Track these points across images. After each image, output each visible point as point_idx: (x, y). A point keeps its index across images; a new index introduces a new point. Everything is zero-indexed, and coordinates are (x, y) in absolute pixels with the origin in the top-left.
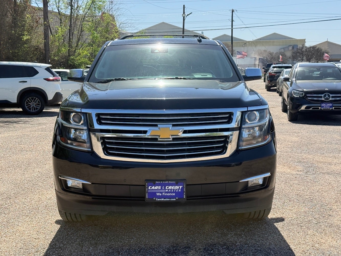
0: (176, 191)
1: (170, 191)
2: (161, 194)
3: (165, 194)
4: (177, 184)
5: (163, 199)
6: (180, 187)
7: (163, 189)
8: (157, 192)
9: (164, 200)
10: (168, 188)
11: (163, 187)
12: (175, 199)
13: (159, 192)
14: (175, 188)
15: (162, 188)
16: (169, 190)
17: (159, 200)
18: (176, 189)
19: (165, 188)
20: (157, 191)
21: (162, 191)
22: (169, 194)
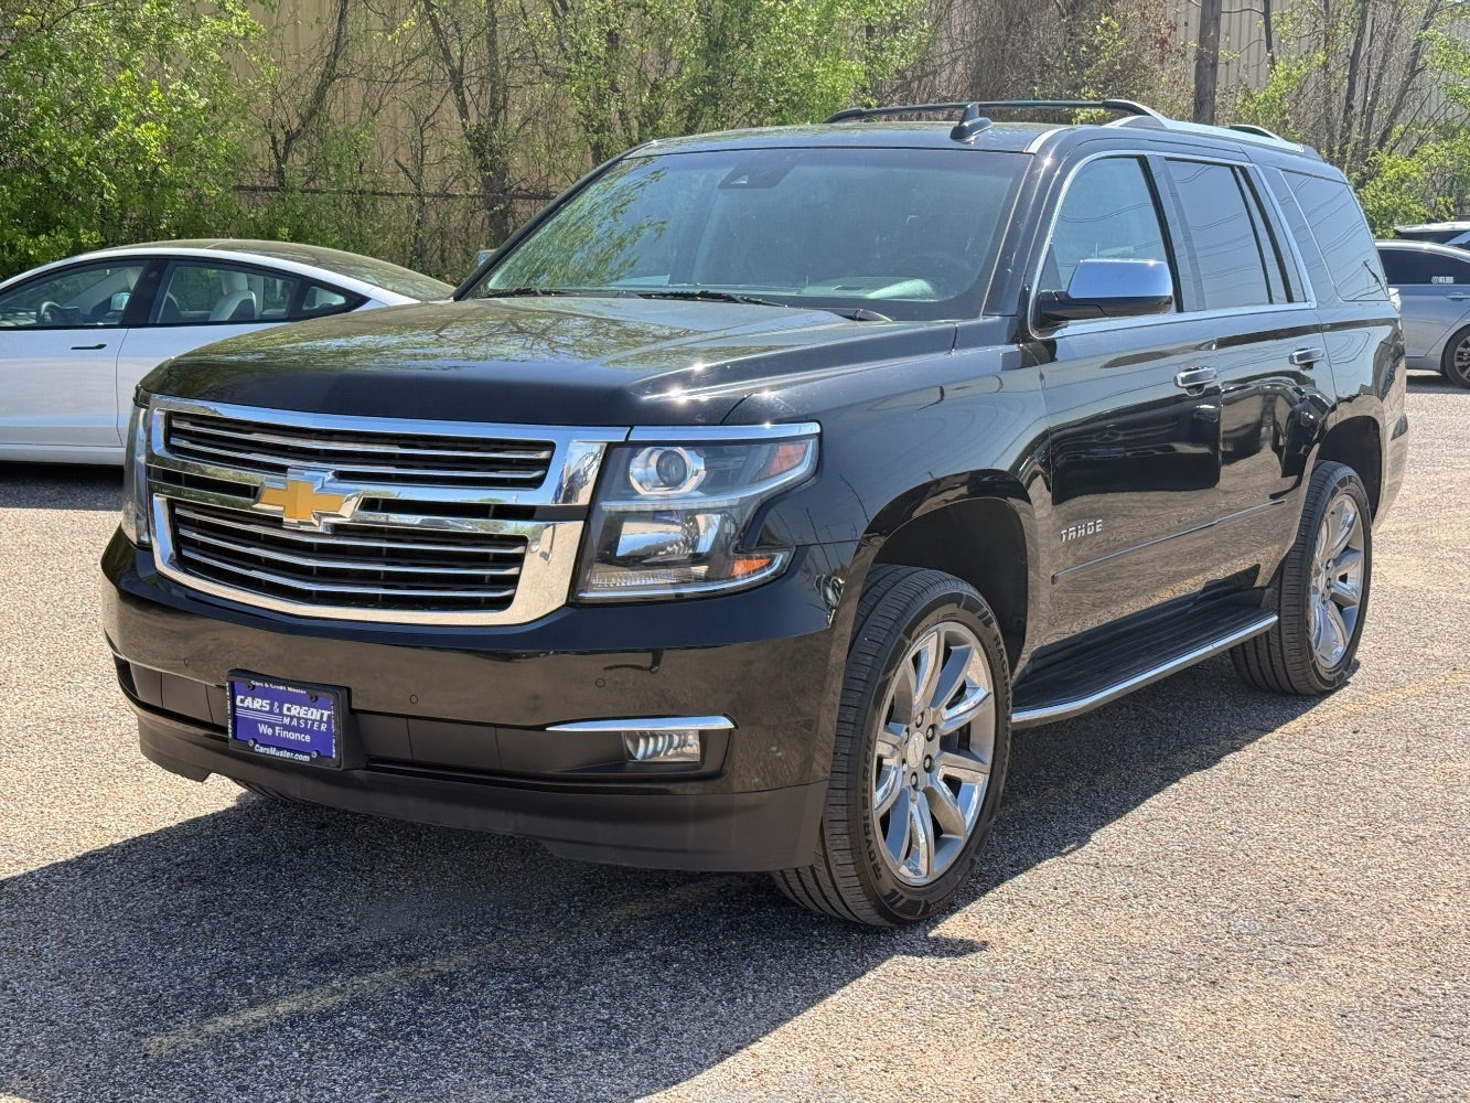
0: (312, 725)
1: (295, 722)
2: (270, 731)
3: (285, 734)
4: (313, 701)
5: (273, 751)
6: (322, 715)
7: (276, 714)
8: (261, 722)
9: (278, 754)
10: (289, 709)
11: (276, 704)
12: (307, 758)
13: (265, 723)
14: (309, 716)
15: (272, 705)
16: (292, 717)
17: (262, 750)
18: (314, 721)
19: (281, 708)
20: (258, 716)
21: (273, 719)
22: (293, 736)
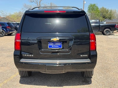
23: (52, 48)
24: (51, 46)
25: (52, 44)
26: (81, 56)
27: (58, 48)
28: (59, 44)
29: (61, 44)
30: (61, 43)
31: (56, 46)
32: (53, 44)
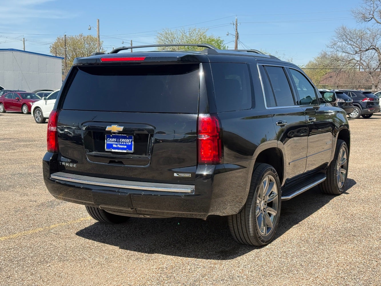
23: (113, 150)
24: (112, 145)
25: (113, 140)
26: (175, 175)
27: (125, 151)
28: (128, 141)
29: (132, 142)
30: (132, 138)
31: (122, 146)
32: (115, 140)
